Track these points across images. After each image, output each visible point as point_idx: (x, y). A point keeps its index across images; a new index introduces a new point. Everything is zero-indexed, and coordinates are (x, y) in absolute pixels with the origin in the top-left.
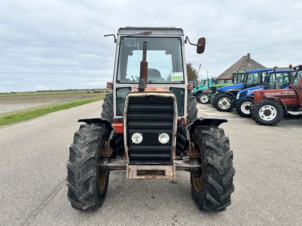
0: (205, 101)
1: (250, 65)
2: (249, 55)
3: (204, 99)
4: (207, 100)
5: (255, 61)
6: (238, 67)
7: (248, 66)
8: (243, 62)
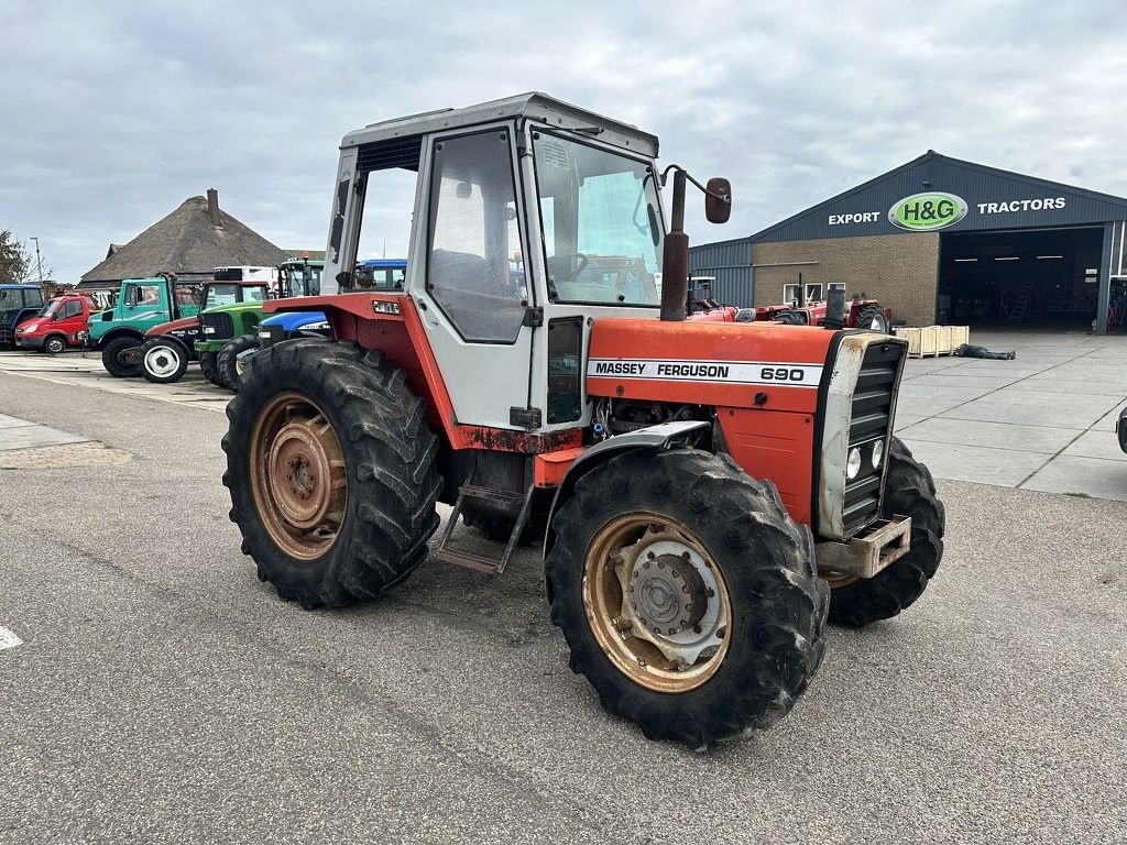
0: (167, 368)
1: (220, 232)
2: (212, 194)
3: (162, 362)
4: (173, 366)
5: (235, 221)
6: (180, 237)
7: (217, 235)
8: (196, 219)
